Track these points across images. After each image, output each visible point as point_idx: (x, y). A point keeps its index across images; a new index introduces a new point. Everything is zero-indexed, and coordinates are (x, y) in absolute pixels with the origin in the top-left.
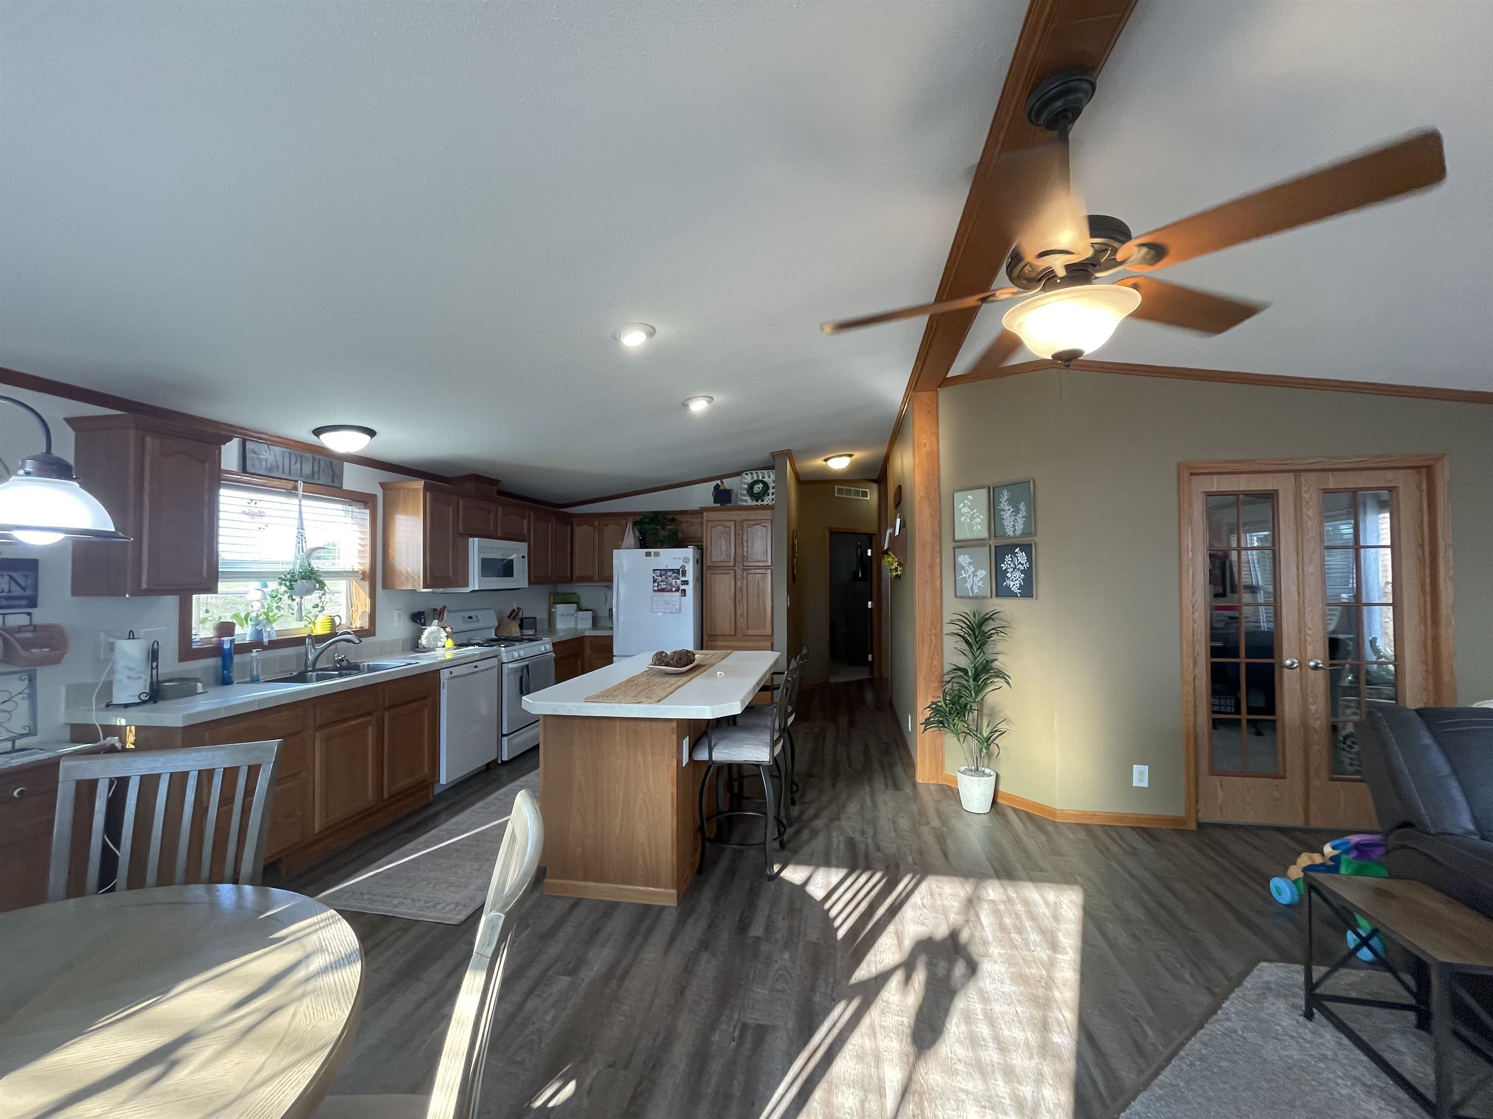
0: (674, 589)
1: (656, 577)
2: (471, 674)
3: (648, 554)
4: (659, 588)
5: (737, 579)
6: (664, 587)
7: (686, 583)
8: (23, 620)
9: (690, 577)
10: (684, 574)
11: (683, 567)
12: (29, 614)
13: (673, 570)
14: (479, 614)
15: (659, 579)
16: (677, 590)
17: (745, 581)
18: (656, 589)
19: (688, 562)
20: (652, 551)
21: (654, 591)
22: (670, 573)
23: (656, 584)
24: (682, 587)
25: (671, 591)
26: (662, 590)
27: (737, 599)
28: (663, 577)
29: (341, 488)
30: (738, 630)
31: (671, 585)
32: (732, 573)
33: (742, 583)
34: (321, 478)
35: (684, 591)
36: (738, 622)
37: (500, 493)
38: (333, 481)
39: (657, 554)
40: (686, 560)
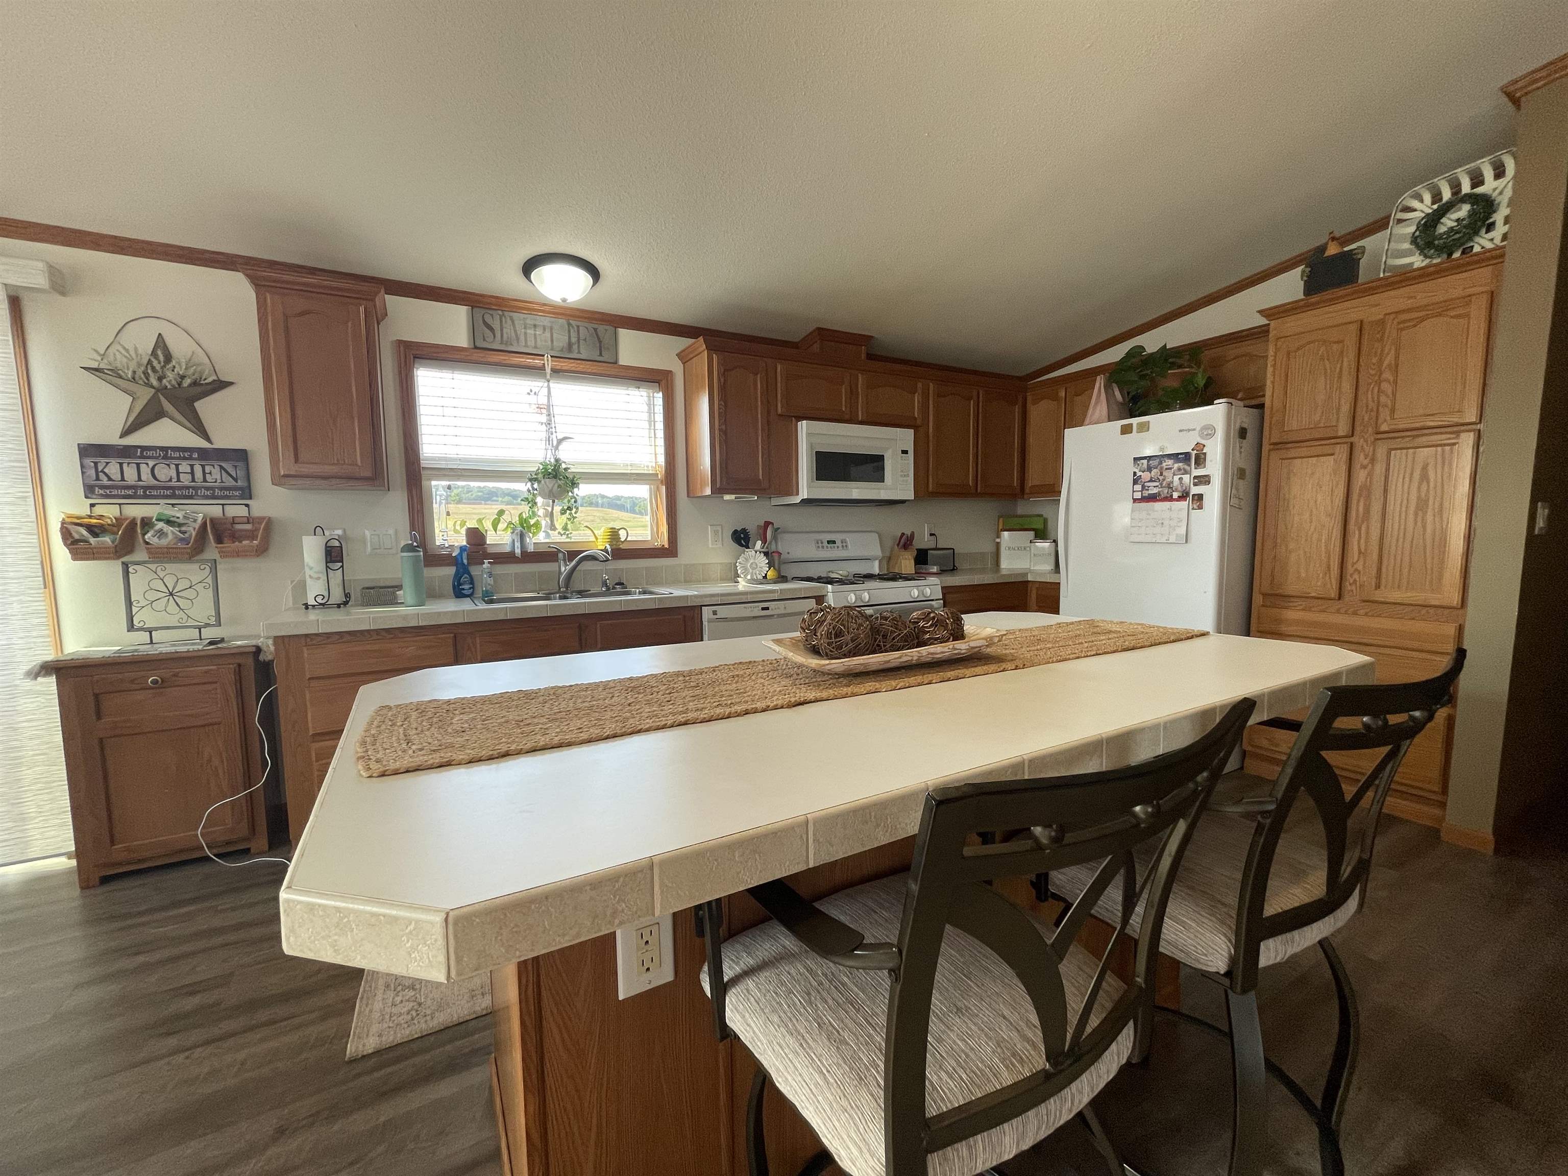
0: (1175, 495)
1: (1139, 474)
2: (754, 617)
3: (1126, 430)
4: (1146, 493)
5: (1356, 466)
6: (1155, 491)
7: (1204, 480)
8: (241, 511)
9: (1215, 467)
10: (1200, 460)
11: (1199, 447)
12: (247, 505)
13: (1175, 457)
14: (849, 538)
15: (1146, 476)
16: (1183, 497)
17: (1379, 468)
18: (1138, 495)
19: (1211, 436)
20: (1135, 421)
21: (1135, 500)
22: (1169, 462)
23: (1138, 487)
24: (1195, 490)
25: (1170, 499)
26: (1152, 498)
27: (1353, 514)
28: (1154, 472)
29: (616, 363)
30: (1347, 587)
31: (1169, 486)
32: (1342, 452)
33: (1370, 475)
34: (582, 351)
35: (1200, 497)
36: (1350, 569)
37: (871, 357)
38: (601, 355)
39: (1144, 428)
40: (1208, 431)
